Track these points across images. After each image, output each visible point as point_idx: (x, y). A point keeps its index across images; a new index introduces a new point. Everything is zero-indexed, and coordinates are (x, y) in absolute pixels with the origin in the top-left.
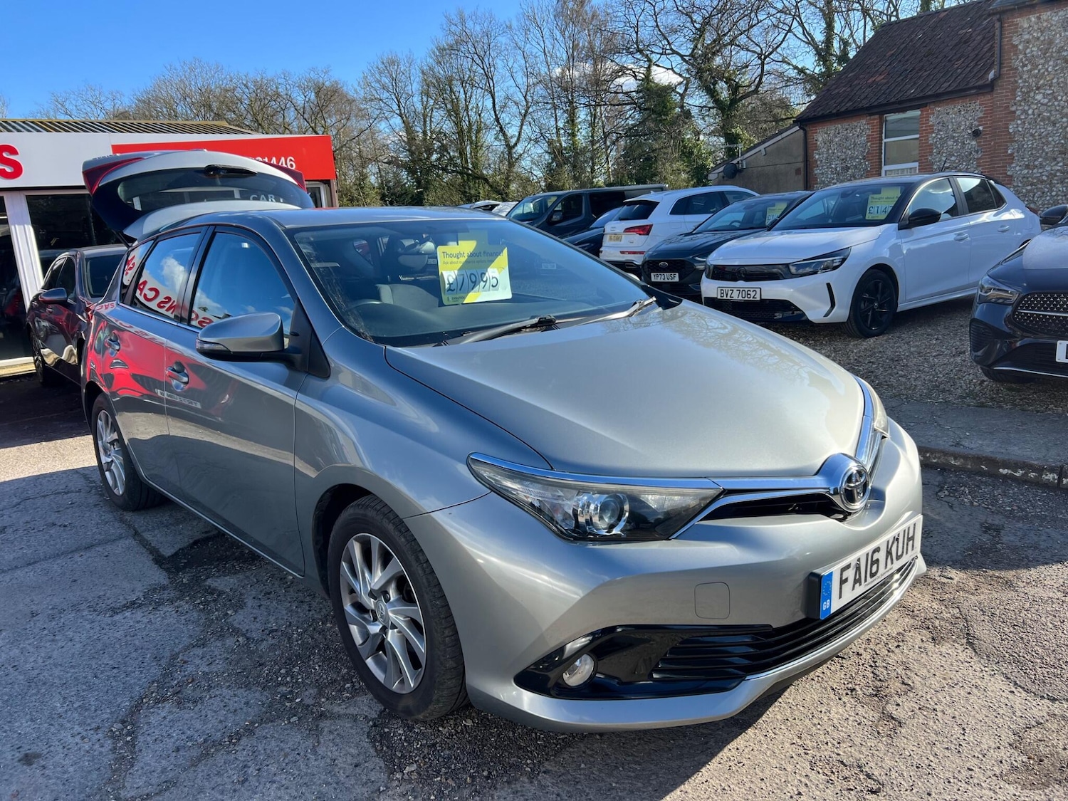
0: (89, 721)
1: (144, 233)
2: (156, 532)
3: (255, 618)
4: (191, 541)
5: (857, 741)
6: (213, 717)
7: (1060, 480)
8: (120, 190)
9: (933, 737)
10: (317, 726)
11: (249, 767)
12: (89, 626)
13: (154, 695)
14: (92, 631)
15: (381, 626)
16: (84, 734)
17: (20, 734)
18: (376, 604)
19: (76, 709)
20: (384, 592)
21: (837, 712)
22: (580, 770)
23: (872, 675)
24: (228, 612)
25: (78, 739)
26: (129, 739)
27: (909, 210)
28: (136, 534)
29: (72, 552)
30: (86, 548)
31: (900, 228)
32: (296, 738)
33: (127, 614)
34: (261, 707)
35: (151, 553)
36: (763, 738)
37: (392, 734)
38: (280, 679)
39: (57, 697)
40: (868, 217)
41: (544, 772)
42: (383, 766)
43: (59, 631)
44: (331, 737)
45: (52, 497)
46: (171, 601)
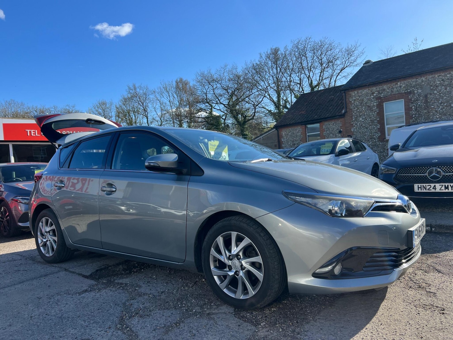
0: (103, 326)
1: (65, 143)
2: (75, 268)
3: (151, 289)
4: (95, 270)
5: (425, 299)
6: (161, 319)
7: (431, 229)
8: (53, 126)
9: (449, 295)
10: (210, 317)
11: (193, 331)
12: (72, 299)
13: (127, 315)
14: (74, 300)
15: (235, 271)
16: (105, 330)
17: (72, 334)
18: (232, 263)
19: (93, 323)
20: (237, 255)
21: (411, 293)
22: (332, 317)
23: (413, 283)
24: (136, 289)
25: (103, 332)
26: (128, 329)
27: (337, 150)
28: (66, 270)
29: (39, 277)
30: (45, 276)
31: (336, 156)
32: (204, 321)
33: (87, 294)
34: (179, 314)
35: (79, 275)
36: (392, 302)
37: (245, 316)
38: (180, 305)
39: (80, 321)
40: (321, 153)
41: (318, 319)
42: (250, 325)
43: (58, 302)
44: (220, 319)
45: (8, 262)
46: (105, 288)
